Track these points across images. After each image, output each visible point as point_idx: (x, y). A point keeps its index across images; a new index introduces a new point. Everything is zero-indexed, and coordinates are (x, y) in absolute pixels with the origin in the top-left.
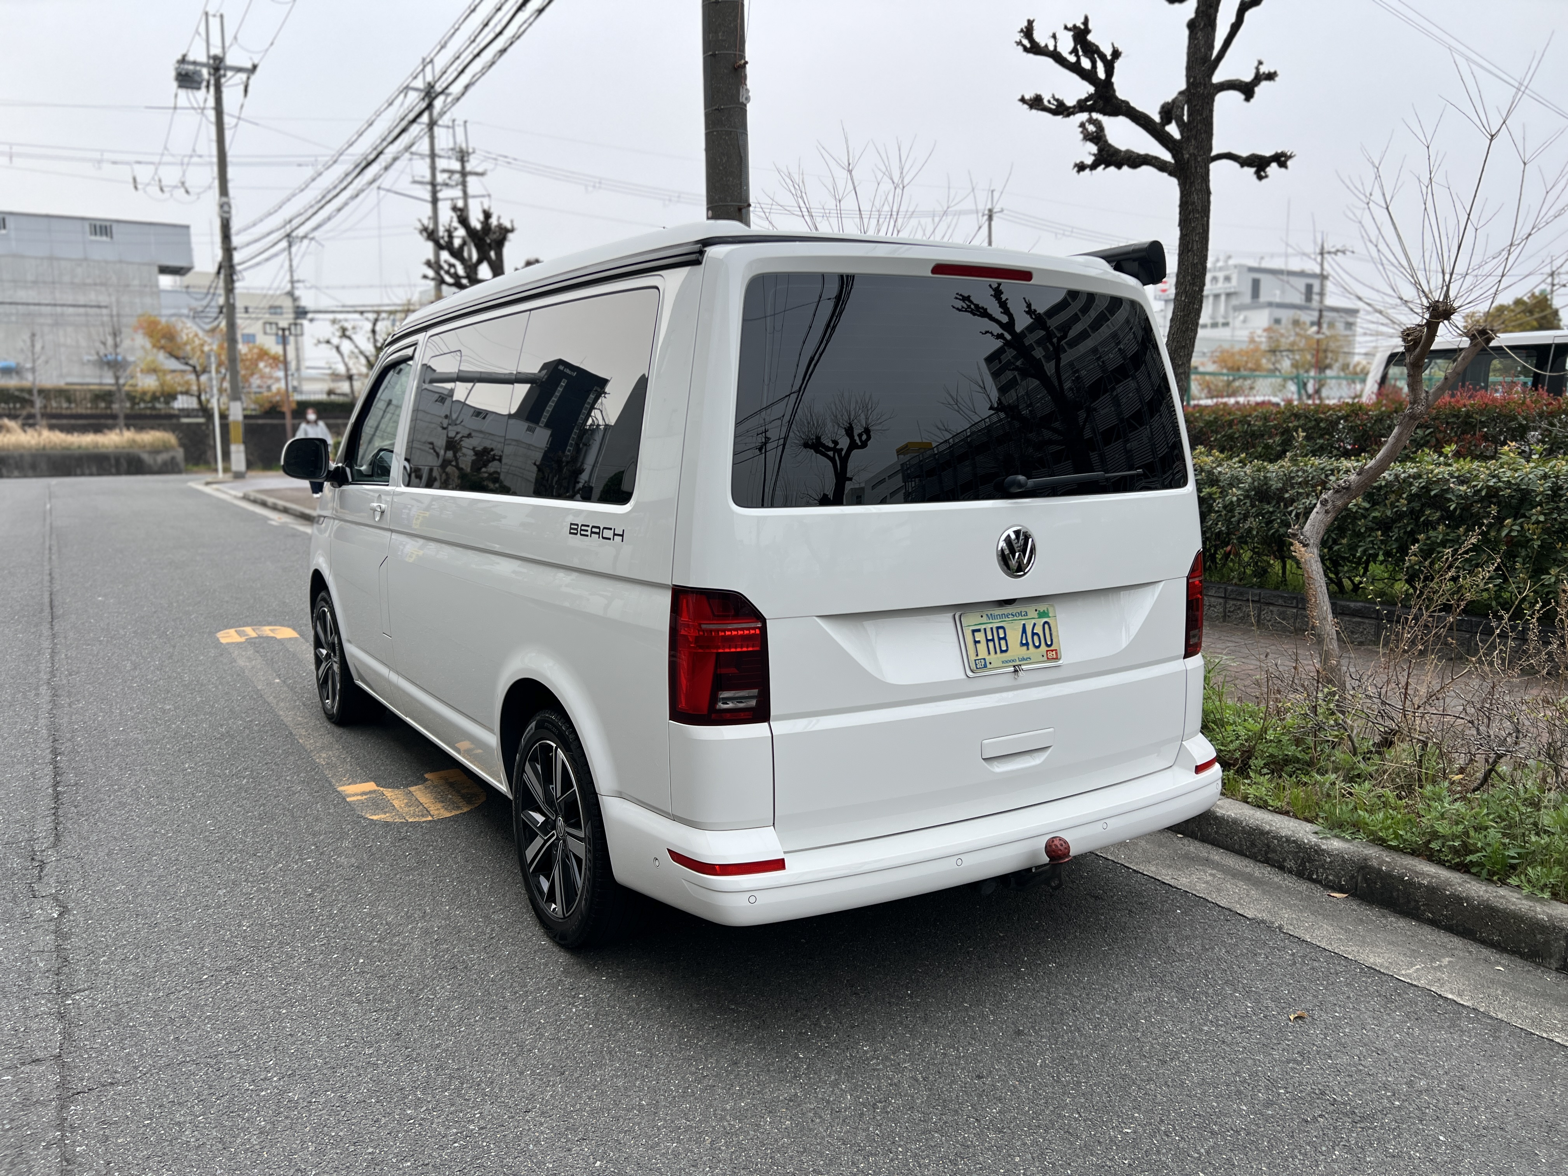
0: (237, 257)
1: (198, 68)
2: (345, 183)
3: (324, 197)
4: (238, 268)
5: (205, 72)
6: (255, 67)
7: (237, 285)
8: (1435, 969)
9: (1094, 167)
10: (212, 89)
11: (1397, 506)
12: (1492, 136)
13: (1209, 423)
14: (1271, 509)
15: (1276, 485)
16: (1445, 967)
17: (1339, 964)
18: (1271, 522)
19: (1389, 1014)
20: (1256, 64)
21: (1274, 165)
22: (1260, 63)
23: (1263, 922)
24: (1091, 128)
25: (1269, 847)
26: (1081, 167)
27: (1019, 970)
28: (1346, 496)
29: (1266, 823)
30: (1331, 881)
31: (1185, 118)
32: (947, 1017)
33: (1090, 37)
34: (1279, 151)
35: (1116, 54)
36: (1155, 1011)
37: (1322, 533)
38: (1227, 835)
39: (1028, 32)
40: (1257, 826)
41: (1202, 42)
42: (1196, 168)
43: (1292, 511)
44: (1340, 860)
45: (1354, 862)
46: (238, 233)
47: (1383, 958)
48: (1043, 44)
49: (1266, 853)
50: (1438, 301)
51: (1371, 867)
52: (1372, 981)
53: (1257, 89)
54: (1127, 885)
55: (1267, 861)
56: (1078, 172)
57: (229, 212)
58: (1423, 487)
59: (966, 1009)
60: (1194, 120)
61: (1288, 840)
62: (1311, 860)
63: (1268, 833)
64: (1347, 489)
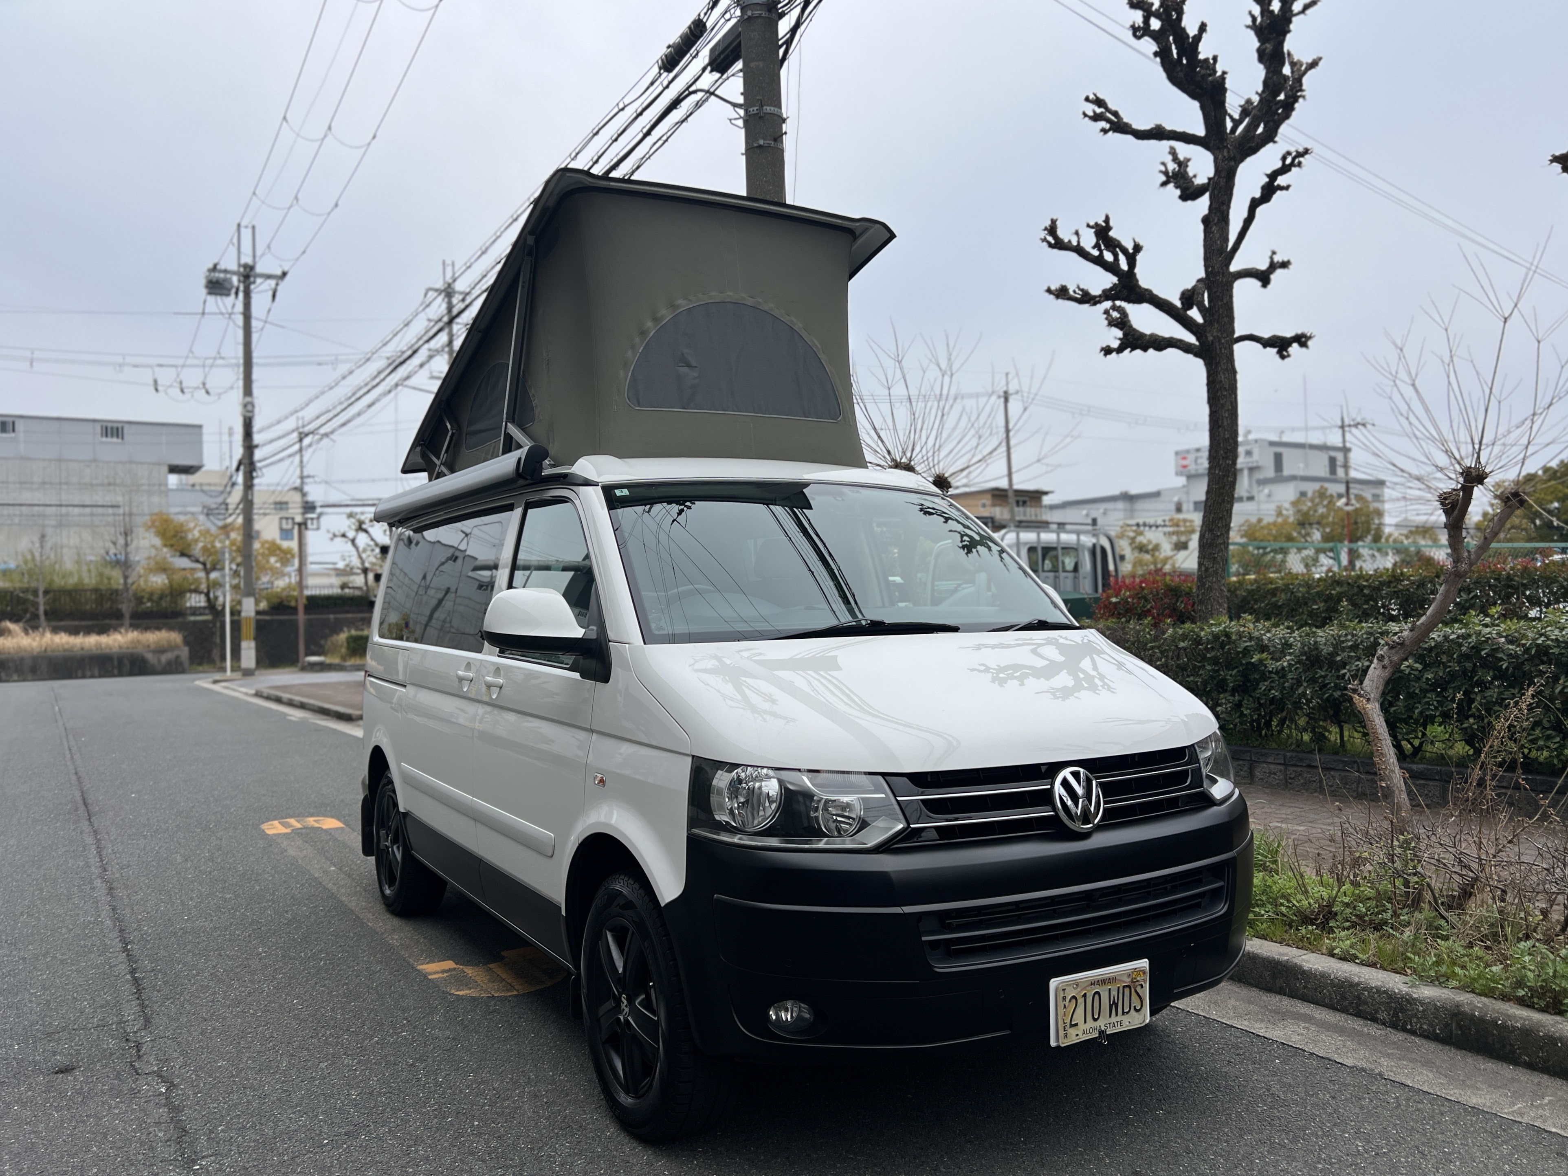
0: (258, 454)
1: (228, 276)
2: (378, 380)
3: (354, 394)
4: (259, 465)
5: (235, 280)
6: (284, 274)
7: (256, 481)
8: (1537, 1107)
9: (1120, 350)
10: (241, 295)
11: (1450, 667)
12: (1506, 320)
13: (1251, 592)
14: (1323, 674)
15: (1326, 650)
16: (1546, 1105)
17: (1443, 1105)
18: (1325, 685)
19: (1496, 1148)
20: (1270, 254)
21: (1295, 345)
22: (1274, 253)
23: (1364, 1070)
24: (1115, 314)
25: (1360, 999)
26: (1107, 351)
27: (1127, 1117)
28: (1401, 652)
29: (1354, 975)
30: (1425, 1031)
31: (1206, 303)
32: (1063, 1161)
33: (1112, 234)
34: (1299, 332)
35: (1137, 248)
36: (1268, 1151)
37: (1381, 688)
38: (1316, 989)
39: (1052, 229)
40: (1346, 978)
41: (1217, 236)
42: (1221, 349)
43: (1344, 675)
44: (1434, 1009)
45: (1447, 1009)
46: (260, 432)
47: (1485, 1099)
48: (1066, 240)
49: (1358, 1005)
50: (1470, 467)
51: (1464, 1014)
52: (1477, 1119)
53: (1272, 277)
54: (1222, 1038)
55: (1359, 1015)
56: (1105, 355)
57: (252, 411)
58: (1473, 647)
59: (1081, 1153)
60: (1215, 305)
61: (1378, 991)
62: (1403, 1010)
63: (1358, 984)
64: (1402, 644)
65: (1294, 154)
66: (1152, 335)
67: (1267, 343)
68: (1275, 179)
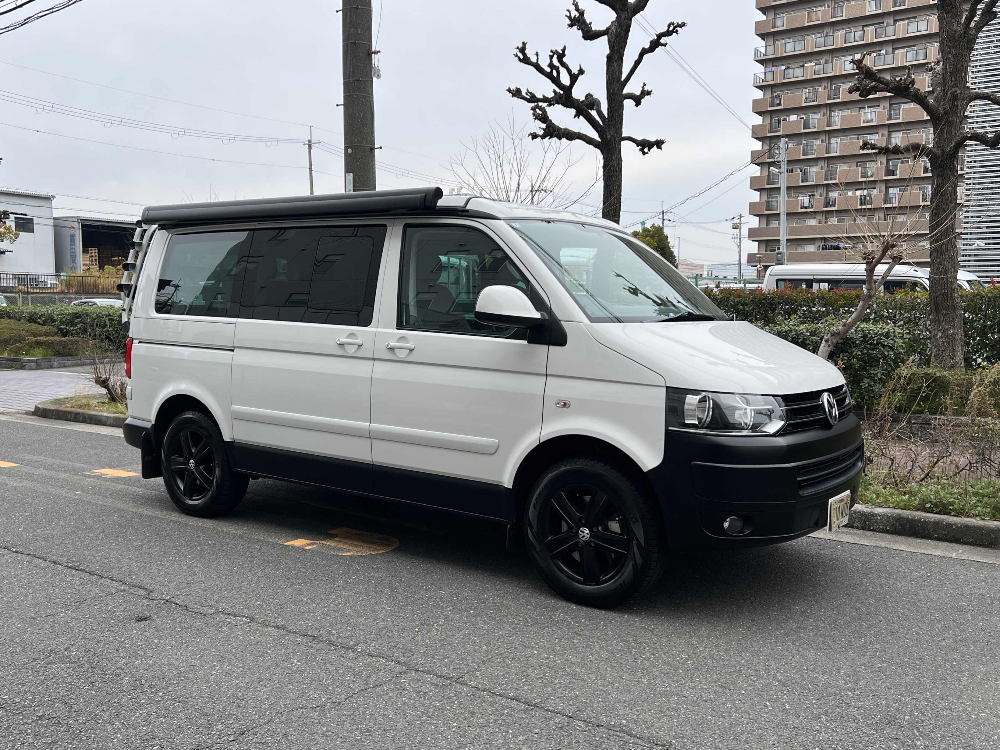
9: (543, 137)
16: (963, 553)
17: (928, 556)
20: (642, 85)
22: (645, 85)
23: (878, 546)
24: (539, 112)
28: (838, 337)
30: (881, 529)
33: (565, 59)
34: (659, 139)
35: (581, 72)
41: (617, 69)
42: (615, 144)
45: (894, 517)
47: (938, 552)
48: (530, 58)
51: (903, 518)
53: (642, 100)
56: (533, 139)
60: (613, 115)
64: (838, 333)
65: (676, 24)
66: (566, 129)
67: (638, 143)
68: (660, 39)
